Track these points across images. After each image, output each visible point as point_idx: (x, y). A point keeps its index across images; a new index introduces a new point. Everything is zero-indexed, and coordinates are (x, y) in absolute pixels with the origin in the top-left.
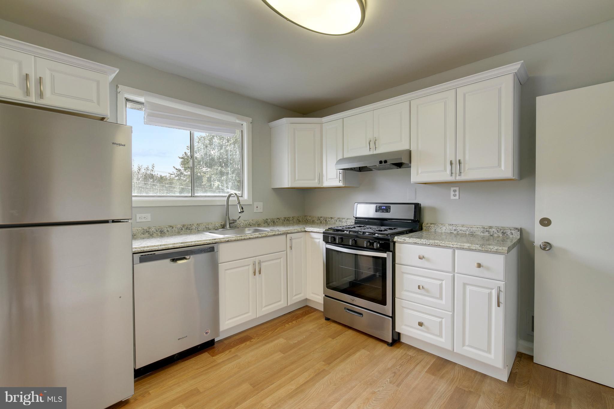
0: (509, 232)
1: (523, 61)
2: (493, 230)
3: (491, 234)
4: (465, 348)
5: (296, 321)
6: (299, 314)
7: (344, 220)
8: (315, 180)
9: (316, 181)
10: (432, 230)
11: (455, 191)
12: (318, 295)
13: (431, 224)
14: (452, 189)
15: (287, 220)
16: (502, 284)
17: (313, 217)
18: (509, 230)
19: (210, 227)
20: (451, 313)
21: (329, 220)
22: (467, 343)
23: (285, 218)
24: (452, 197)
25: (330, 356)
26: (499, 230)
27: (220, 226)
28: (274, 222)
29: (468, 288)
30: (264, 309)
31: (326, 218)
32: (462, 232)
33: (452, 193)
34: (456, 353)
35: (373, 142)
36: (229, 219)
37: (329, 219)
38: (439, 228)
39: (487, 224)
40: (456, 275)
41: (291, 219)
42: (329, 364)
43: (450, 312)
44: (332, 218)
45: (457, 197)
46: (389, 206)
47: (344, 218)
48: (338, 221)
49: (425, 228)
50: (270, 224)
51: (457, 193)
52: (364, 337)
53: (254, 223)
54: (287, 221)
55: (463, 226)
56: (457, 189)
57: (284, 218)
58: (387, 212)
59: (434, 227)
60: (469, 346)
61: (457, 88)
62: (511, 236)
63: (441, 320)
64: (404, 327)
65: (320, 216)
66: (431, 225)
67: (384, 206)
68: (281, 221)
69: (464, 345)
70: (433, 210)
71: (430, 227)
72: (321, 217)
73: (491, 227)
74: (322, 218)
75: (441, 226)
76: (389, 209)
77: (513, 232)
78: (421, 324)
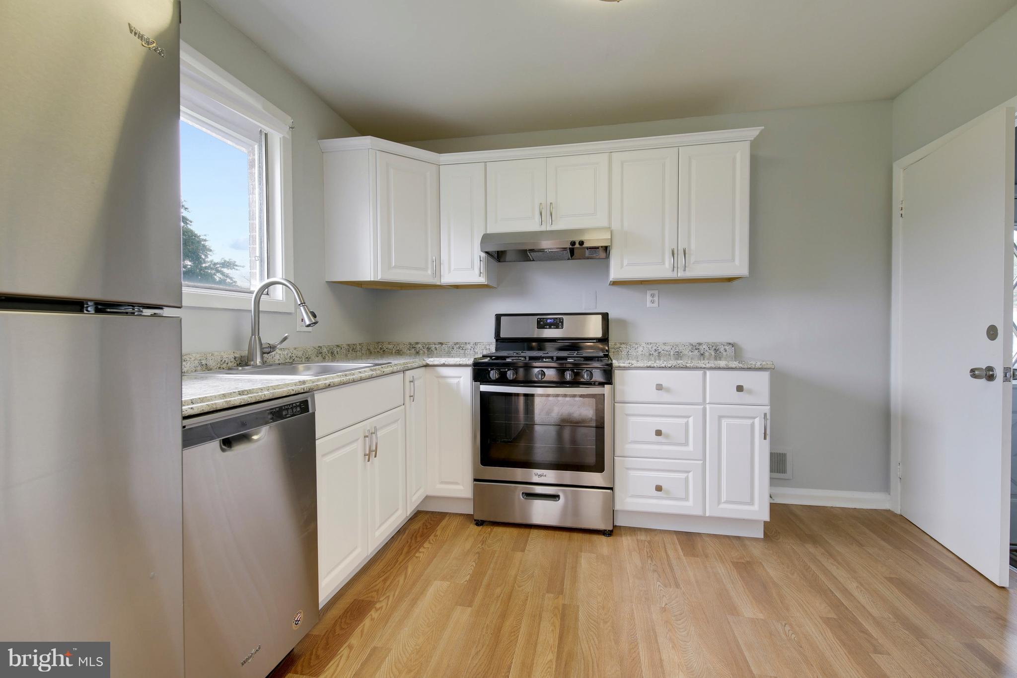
0: (722, 350)
1: (763, 127)
2: (704, 347)
3: (702, 353)
4: (722, 506)
5: (427, 542)
6: (421, 530)
7: (469, 347)
8: (426, 269)
9: (429, 272)
10: (623, 353)
11: (653, 296)
12: (457, 483)
13: (621, 344)
14: (649, 293)
15: (353, 349)
16: (767, 409)
17: (398, 344)
18: (722, 346)
19: (211, 363)
20: (701, 462)
21: (435, 348)
22: (724, 499)
23: (349, 345)
24: (649, 304)
25: (547, 580)
26: (711, 347)
27: (233, 360)
28: (332, 353)
29: (724, 422)
31: (429, 344)
32: (665, 352)
33: (649, 298)
34: (710, 518)
35: (548, 211)
36: (261, 344)
37: (437, 346)
38: (634, 349)
39: (695, 341)
40: (708, 406)
41: (358, 347)
42: (562, 594)
43: (700, 460)
44: (441, 344)
45: (656, 305)
46: (560, 318)
47: (467, 342)
48: (455, 348)
49: (613, 350)
50: (327, 358)
51: (656, 299)
52: (566, 535)
54: (352, 352)
55: (664, 344)
56: (656, 292)
57: (347, 345)
58: (557, 327)
59: (627, 348)
60: (727, 502)
61: (680, 147)
62: (725, 354)
63: (686, 475)
64: (629, 500)
65: (413, 341)
66: (621, 346)
67: (550, 319)
68: (344, 351)
69: (719, 503)
70: (622, 323)
71: (621, 349)
72: (417, 343)
73: (700, 344)
74: (419, 346)
75: (636, 346)
76: (560, 324)
77: (727, 348)
78: (659, 488)
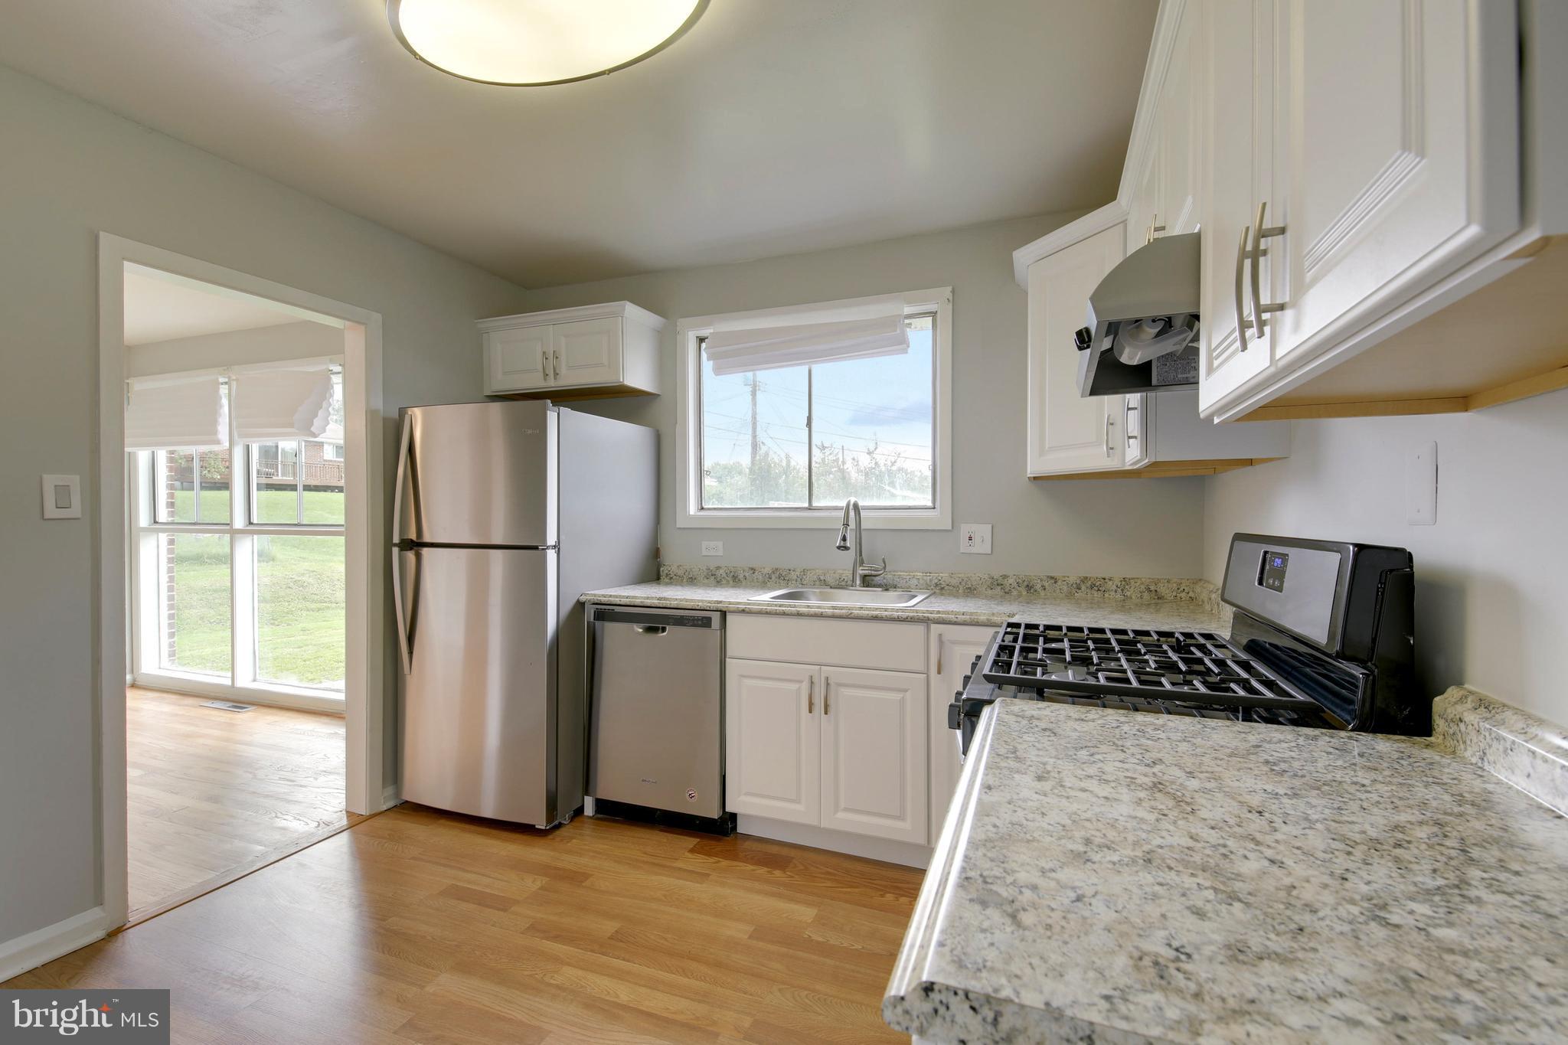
30: (841, 815)
53: (954, 582)
